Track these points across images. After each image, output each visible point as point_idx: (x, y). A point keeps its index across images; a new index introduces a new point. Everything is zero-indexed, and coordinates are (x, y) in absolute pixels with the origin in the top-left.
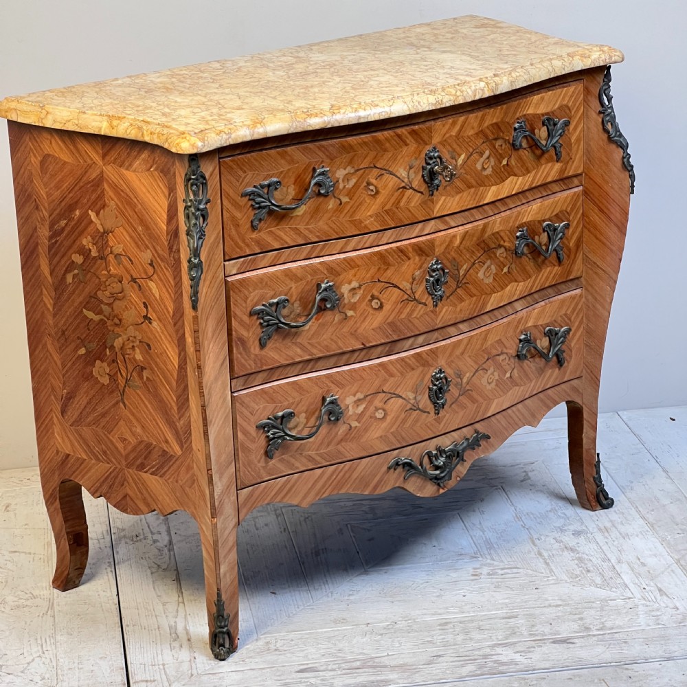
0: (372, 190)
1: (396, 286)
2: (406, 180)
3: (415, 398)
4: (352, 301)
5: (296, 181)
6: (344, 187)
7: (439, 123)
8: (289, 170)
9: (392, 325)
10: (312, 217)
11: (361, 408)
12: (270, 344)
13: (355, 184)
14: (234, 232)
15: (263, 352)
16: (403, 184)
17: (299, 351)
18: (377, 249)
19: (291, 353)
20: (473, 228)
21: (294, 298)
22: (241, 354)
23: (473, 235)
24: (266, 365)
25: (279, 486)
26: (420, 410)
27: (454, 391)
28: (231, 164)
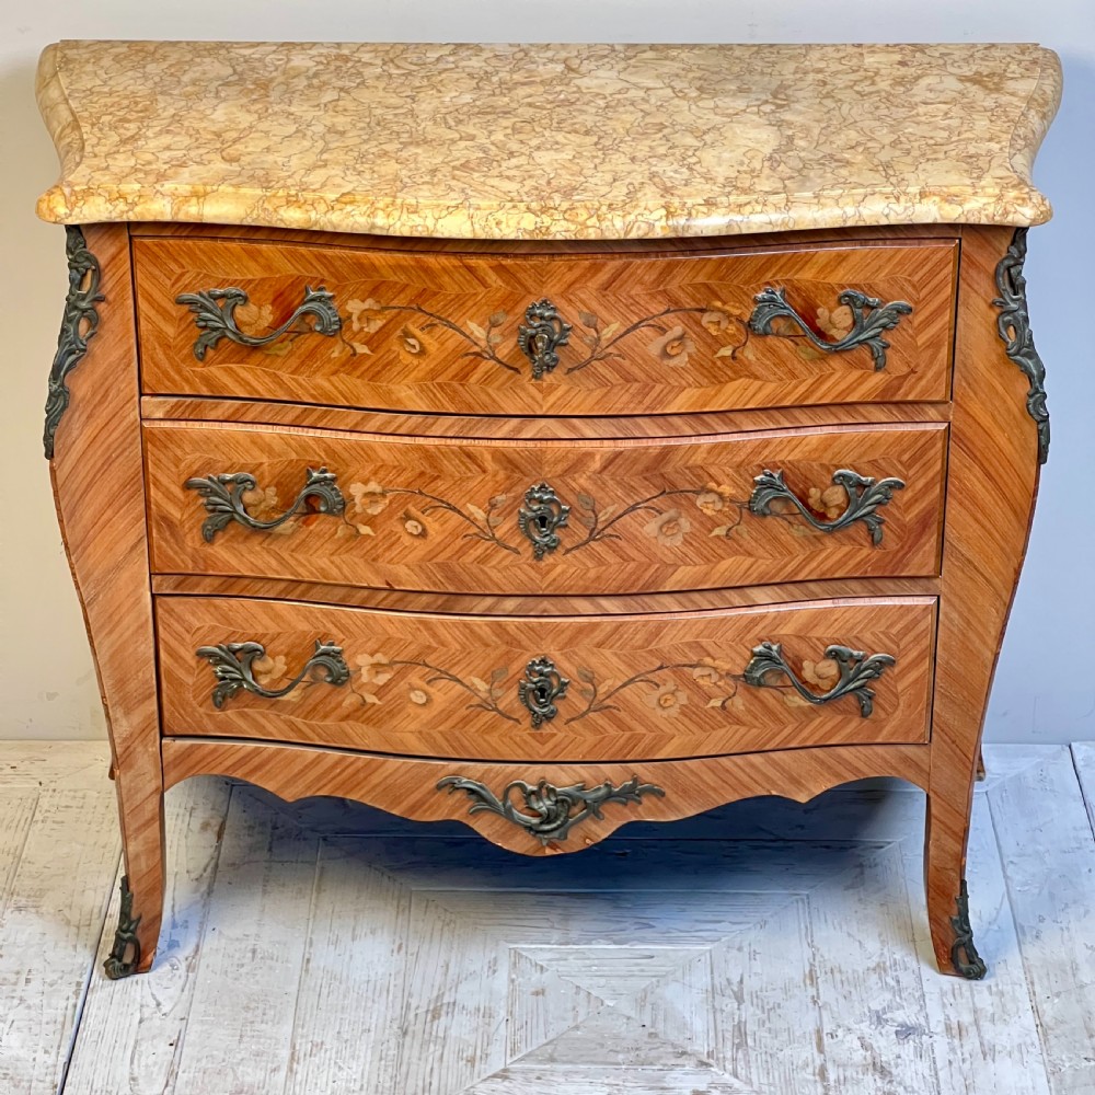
0: (414, 347)
1: (454, 509)
2: (483, 344)
3: (490, 691)
4: (369, 511)
5: (275, 300)
6: (362, 329)
7: (558, 262)
8: (263, 279)
9: (444, 567)
10: (303, 363)
11: (382, 679)
12: (220, 540)
13: (381, 329)
14: (160, 355)
15: (209, 550)
16: (476, 349)
17: (274, 563)
18: (420, 441)
19: (259, 563)
20: (635, 450)
21: (267, 481)
22: (166, 541)
23: (635, 462)
24: (213, 570)
25: (241, 754)
26: (500, 712)
27: (576, 701)
28: (156, 249)
